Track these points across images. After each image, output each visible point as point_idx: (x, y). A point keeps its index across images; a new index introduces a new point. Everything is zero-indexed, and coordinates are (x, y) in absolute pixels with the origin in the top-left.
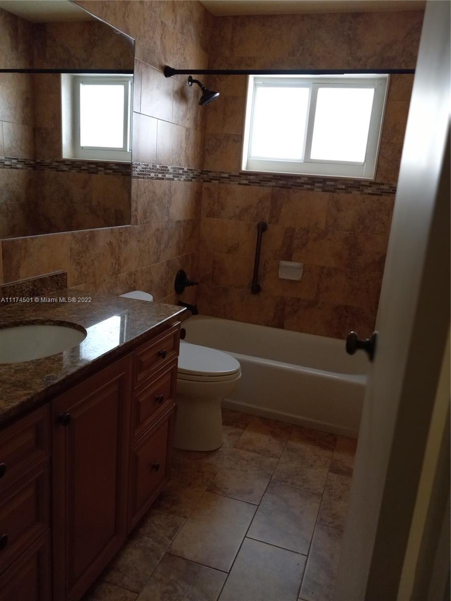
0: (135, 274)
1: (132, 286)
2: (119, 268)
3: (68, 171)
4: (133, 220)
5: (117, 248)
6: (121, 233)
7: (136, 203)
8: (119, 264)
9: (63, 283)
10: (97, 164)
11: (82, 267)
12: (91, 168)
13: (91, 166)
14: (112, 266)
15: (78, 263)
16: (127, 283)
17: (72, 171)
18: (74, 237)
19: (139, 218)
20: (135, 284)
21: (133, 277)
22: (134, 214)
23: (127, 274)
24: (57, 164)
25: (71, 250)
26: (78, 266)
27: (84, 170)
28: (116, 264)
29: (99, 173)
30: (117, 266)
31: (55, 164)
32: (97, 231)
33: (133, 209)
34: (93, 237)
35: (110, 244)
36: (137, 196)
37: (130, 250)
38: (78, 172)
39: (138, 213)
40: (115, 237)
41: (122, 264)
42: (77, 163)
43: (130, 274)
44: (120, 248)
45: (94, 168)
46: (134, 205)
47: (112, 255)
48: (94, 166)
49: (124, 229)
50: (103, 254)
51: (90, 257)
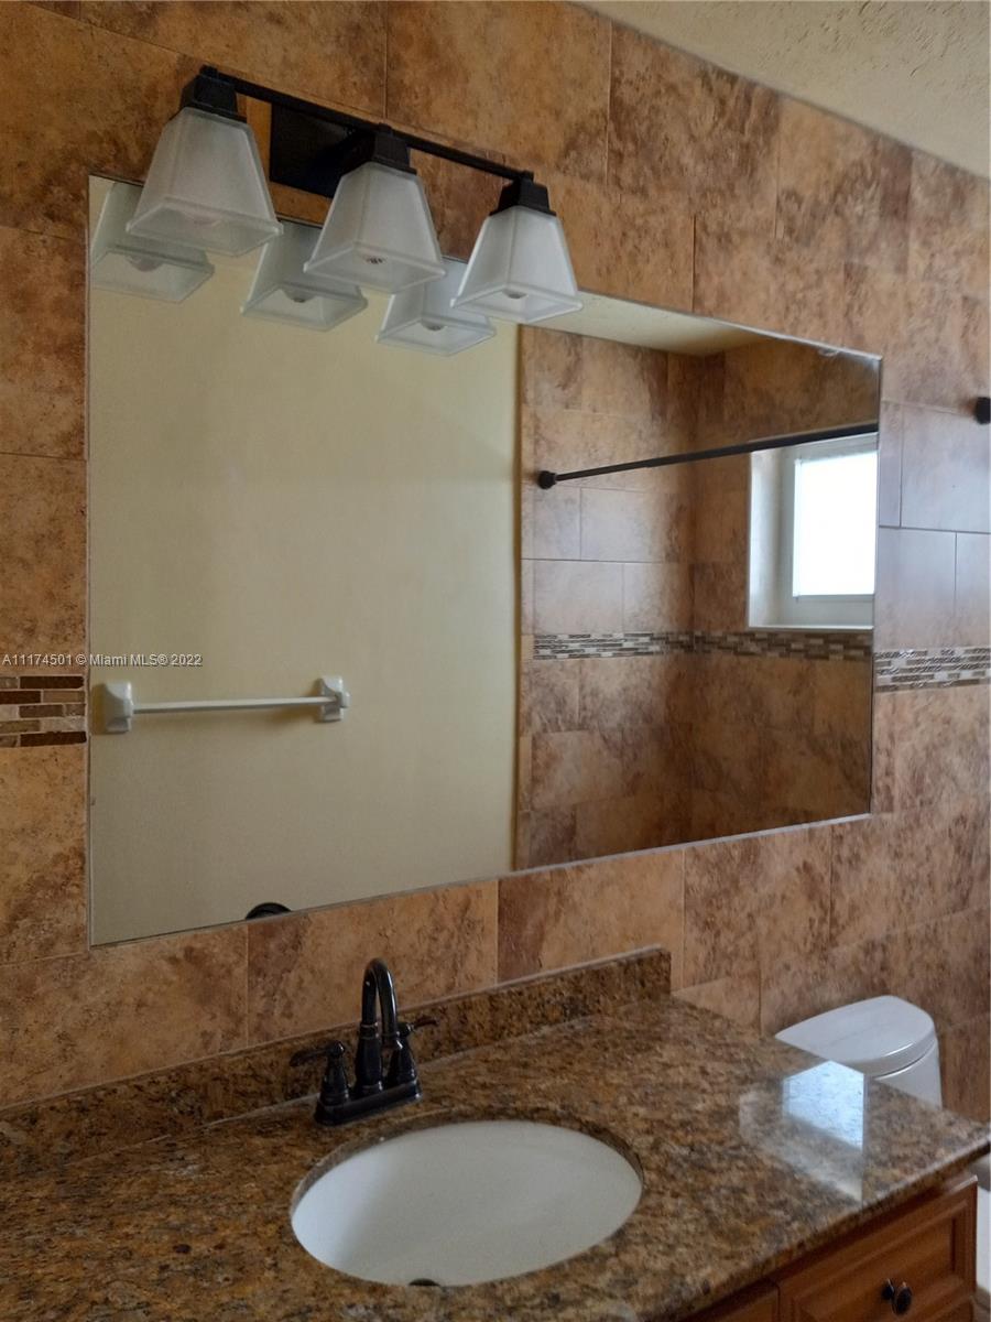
0: (884, 949)
1: (876, 980)
2: (834, 931)
3: (759, 655)
4: (876, 801)
5: (827, 879)
6: (841, 837)
7: (889, 754)
8: (834, 922)
9: (658, 980)
10: (828, 637)
11: (718, 934)
12: (813, 646)
13: (813, 641)
14: (811, 927)
15: (707, 923)
16: (860, 972)
17: (769, 654)
18: (697, 856)
19: (896, 793)
20: (884, 975)
21: (878, 955)
22: (880, 784)
23: (860, 947)
24: (736, 639)
25: (687, 891)
26: (708, 931)
27: (796, 651)
28: (822, 921)
29: (832, 657)
30: (826, 928)
31: (732, 639)
32: (765, 838)
33: (878, 771)
34: (751, 854)
35: (807, 868)
36: (891, 737)
37: (870, 881)
38: (781, 655)
39: (893, 780)
40: (822, 849)
41: (841, 922)
42: (781, 636)
43: (869, 949)
44: (835, 876)
45: (819, 646)
46: (880, 761)
47: (811, 897)
48: (820, 642)
49: (848, 827)
50: (783, 897)
51: (743, 908)
